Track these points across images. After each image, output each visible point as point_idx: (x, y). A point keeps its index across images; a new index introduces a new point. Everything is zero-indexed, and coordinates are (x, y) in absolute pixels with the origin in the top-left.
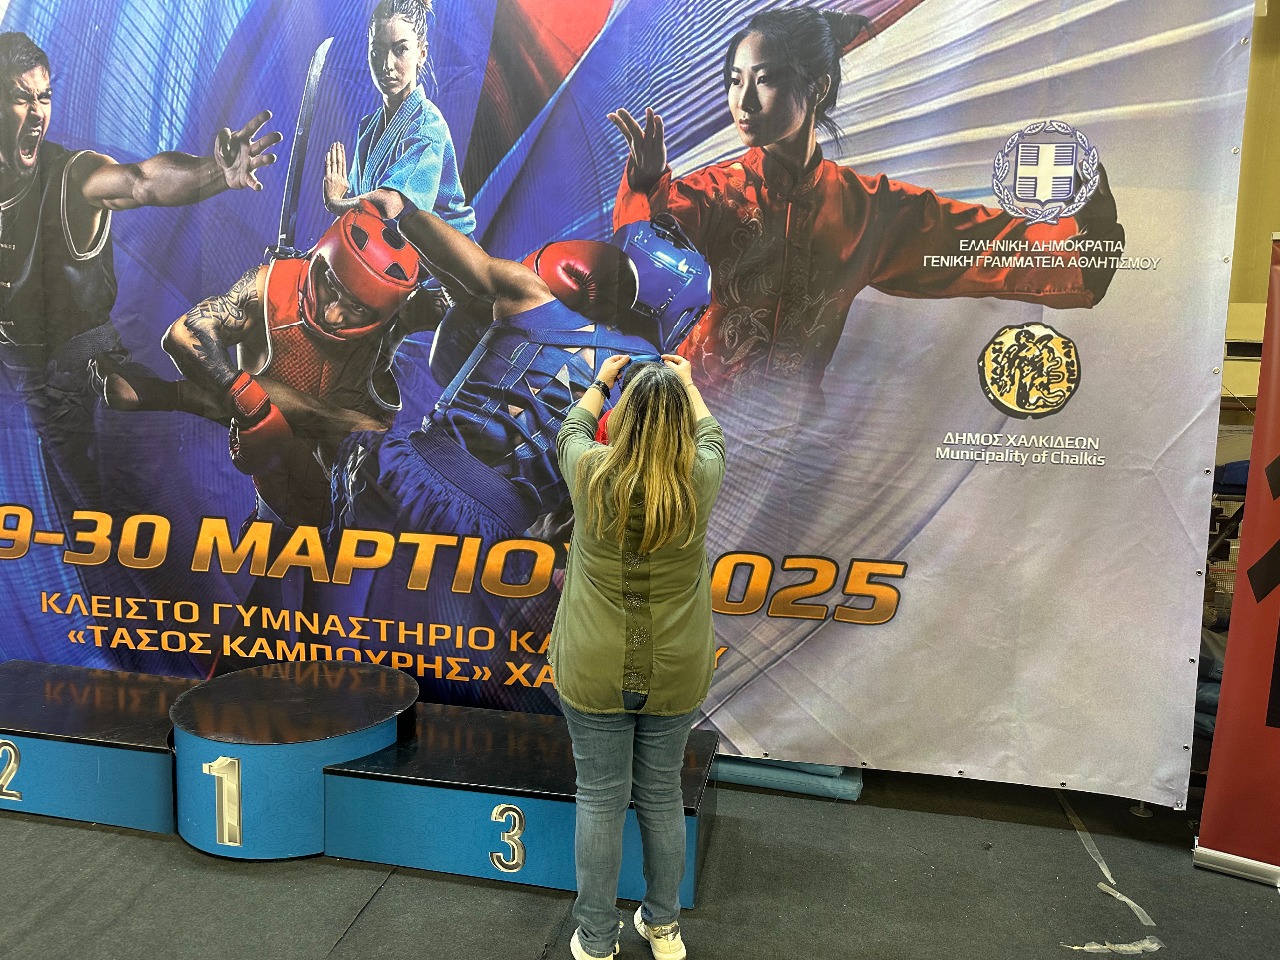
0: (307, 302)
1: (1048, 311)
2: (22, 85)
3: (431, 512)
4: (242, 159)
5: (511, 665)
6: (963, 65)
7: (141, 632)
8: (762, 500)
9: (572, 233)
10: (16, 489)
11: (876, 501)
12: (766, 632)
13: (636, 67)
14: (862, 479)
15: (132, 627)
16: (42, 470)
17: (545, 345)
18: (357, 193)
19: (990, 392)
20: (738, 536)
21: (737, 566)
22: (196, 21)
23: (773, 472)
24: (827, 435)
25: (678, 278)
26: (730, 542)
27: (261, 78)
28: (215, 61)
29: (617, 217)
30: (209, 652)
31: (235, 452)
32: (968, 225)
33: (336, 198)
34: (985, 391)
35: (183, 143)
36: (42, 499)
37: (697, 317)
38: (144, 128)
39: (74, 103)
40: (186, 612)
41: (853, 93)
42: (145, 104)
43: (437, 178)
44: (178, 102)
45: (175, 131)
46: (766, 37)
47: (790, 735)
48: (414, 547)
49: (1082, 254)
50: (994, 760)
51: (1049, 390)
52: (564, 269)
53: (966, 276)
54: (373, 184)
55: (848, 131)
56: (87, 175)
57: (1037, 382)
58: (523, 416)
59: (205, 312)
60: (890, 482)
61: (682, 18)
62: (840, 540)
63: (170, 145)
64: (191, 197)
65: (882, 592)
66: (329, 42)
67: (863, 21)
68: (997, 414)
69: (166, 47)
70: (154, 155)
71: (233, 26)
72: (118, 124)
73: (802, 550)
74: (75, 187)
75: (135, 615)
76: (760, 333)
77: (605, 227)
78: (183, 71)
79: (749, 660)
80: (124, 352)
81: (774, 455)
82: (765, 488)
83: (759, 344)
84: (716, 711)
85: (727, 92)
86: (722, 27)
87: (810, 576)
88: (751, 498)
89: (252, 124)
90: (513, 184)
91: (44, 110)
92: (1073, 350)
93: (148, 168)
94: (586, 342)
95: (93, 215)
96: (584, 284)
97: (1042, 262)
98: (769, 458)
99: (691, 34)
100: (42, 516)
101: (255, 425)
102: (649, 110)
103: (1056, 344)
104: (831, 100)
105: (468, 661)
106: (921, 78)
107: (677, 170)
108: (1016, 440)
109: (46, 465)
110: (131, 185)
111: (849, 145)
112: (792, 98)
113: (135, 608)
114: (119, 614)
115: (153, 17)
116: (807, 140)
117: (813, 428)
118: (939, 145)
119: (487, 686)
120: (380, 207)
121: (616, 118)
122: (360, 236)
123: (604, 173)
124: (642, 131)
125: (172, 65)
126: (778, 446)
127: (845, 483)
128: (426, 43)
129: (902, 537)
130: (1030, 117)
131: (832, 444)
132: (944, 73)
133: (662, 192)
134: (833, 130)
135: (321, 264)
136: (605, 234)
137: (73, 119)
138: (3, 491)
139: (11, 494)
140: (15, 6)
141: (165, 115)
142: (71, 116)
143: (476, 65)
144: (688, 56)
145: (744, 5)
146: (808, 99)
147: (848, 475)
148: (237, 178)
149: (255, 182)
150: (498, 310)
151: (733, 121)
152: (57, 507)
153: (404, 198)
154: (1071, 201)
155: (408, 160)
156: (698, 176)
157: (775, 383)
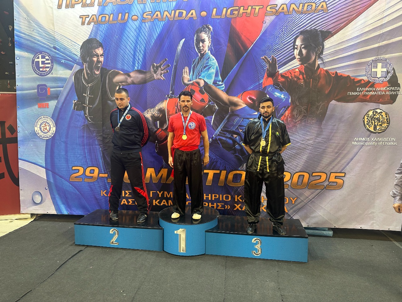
0: (178, 109)
1: (381, 105)
2: (95, 52)
3: (212, 164)
4: (159, 72)
6: (357, 43)
7: (130, 200)
8: (306, 158)
9: (251, 89)
10: (94, 162)
11: (337, 157)
12: (307, 193)
13: (269, 45)
14: (333, 151)
15: (127, 199)
17: (244, 118)
18: (192, 79)
19: (366, 127)
20: (300, 167)
21: (299, 175)
22: (145, 35)
23: (309, 150)
24: (324, 140)
25: (281, 99)
26: (297, 169)
27: (164, 49)
28: (151, 45)
29: (264, 84)
31: (157, 150)
32: (359, 84)
33: (186, 81)
34: (365, 127)
35: (141, 67)
36: (101, 165)
37: (287, 109)
38: (131, 63)
39: (110, 57)
41: (327, 51)
42: (131, 57)
43: (214, 76)
44: (140, 57)
45: (139, 64)
47: (315, 220)
48: (208, 174)
49: (389, 91)
50: (370, 224)
51: (382, 126)
52: (249, 98)
53: (359, 97)
54: (196, 77)
55: (326, 60)
56: (114, 77)
57: (379, 124)
58: (238, 138)
59: (148, 113)
60: (340, 151)
61: (281, 32)
62: (327, 167)
64: (144, 82)
65: (339, 181)
66: (184, 40)
67: (330, 32)
68: (368, 133)
69: (136, 41)
70: (133, 71)
71: (156, 36)
72: (123, 62)
73: (317, 171)
74: (111, 80)
75: (128, 195)
76: (304, 113)
78: (141, 48)
81: (309, 145)
82: (307, 154)
83: (304, 116)
85: (294, 51)
86: (292, 34)
87: (320, 177)
88: (303, 157)
89: (162, 62)
90: (235, 76)
91: (102, 59)
92: (388, 115)
93: (132, 74)
94: (256, 117)
95: (116, 87)
96: (254, 102)
97: (379, 93)
99: (284, 36)
100: (101, 169)
101: (163, 143)
102: (272, 56)
103: (383, 114)
104: (322, 53)
105: (223, 204)
106: (346, 46)
107: (281, 71)
108: (374, 139)
109: (103, 155)
110: (127, 79)
111: (327, 64)
112: (311, 52)
113: (128, 194)
115: (133, 34)
116: (315, 63)
117: (320, 138)
118: (351, 64)
119: (229, 210)
120: (198, 83)
121: (264, 59)
122: (193, 91)
123: (260, 72)
124: (271, 61)
125: (138, 46)
126: (310, 143)
127: (329, 152)
128: (211, 40)
129: (344, 166)
130: (375, 56)
131: (325, 142)
132: (352, 45)
133: (277, 77)
134: (322, 60)
136: (260, 88)
137: (110, 61)
138: (90, 163)
139: (92, 164)
140: (93, 31)
141: (137, 60)
142: (109, 60)
143: (224, 45)
144: (283, 42)
145: (298, 29)
146: (316, 52)
147: (329, 150)
148: (157, 77)
149: (163, 78)
150: (231, 109)
151: (296, 58)
152: (105, 167)
153: (204, 81)
154: (386, 77)
155: (206, 71)
156: (286, 73)
157: (309, 126)
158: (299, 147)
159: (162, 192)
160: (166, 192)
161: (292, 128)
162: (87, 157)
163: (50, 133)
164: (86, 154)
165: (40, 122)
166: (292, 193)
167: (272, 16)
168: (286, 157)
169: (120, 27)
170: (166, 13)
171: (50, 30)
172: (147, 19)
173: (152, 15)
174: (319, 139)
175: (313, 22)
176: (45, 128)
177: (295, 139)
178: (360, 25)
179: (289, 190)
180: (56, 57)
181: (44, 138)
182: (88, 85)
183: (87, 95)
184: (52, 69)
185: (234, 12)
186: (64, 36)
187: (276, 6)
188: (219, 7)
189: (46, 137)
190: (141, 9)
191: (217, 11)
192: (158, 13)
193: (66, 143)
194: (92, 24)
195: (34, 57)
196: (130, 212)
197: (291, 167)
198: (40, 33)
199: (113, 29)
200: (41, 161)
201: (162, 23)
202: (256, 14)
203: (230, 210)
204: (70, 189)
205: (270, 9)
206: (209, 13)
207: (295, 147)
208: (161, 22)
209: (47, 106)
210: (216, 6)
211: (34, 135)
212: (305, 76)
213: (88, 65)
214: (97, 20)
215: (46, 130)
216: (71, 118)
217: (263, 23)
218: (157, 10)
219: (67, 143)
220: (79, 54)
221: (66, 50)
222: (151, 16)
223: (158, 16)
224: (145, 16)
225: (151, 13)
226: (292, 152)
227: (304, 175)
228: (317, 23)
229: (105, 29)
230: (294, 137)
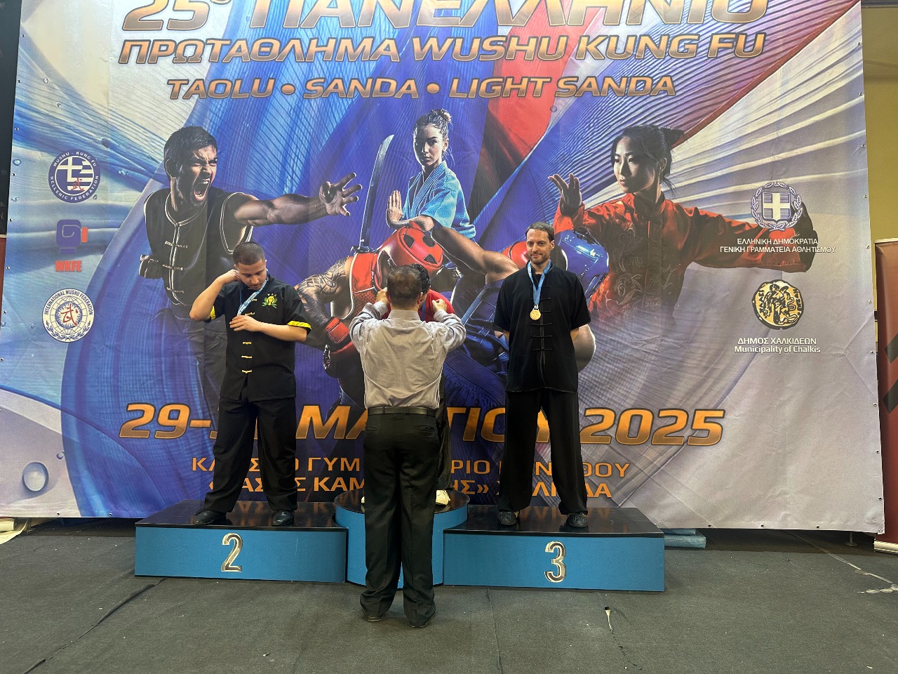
0: (377, 278)
1: (785, 274)
2: (198, 155)
4: (337, 199)
6: (731, 154)
10: (179, 394)
11: (705, 376)
12: (650, 453)
13: (564, 153)
14: (698, 365)
16: (198, 381)
18: (407, 216)
19: (760, 316)
20: (633, 399)
21: (632, 416)
22: (309, 124)
23: (650, 363)
24: (679, 341)
25: (590, 259)
26: (628, 403)
27: (350, 155)
28: (321, 145)
29: (556, 228)
30: (304, 490)
31: (327, 365)
32: (741, 231)
33: (395, 220)
34: (757, 316)
35: (299, 189)
36: (197, 400)
37: (602, 279)
38: (275, 180)
39: (231, 166)
41: (678, 167)
42: (277, 167)
43: (454, 210)
44: (297, 167)
45: (294, 182)
46: (632, 139)
47: (668, 513)
49: (799, 245)
50: (779, 518)
51: (789, 314)
52: (525, 256)
53: (743, 256)
54: (417, 212)
55: (678, 185)
56: (237, 207)
57: (783, 310)
58: (503, 337)
59: (310, 284)
61: (587, 129)
62: (688, 399)
64: (303, 220)
65: (713, 427)
66: (391, 137)
67: (682, 132)
68: (765, 328)
69: (290, 136)
70: (281, 195)
71: (333, 126)
72: (259, 178)
73: (669, 406)
74: (230, 213)
76: (637, 288)
78: (300, 150)
79: (642, 471)
81: (649, 353)
82: (646, 372)
83: (637, 294)
84: (624, 502)
85: (613, 166)
86: (608, 134)
87: (674, 420)
88: (638, 378)
89: (344, 180)
90: (497, 212)
91: (212, 169)
92: (799, 294)
93: (277, 203)
95: (241, 229)
98: (647, 355)
99: (592, 138)
100: (197, 410)
101: (341, 348)
102: (571, 175)
103: (790, 290)
104: (667, 171)
105: (474, 482)
106: (711, 160)
108: (775, 341)
109: (201, 378)
110: (266, 212)
111: (678, 192)
112: (647, 170)
115: (283, 120)
116: (656, 190)
117: (670, 338)
118: (723, 192)
119: (486, 496)
120: (421, 225)
121: (553, 179)
122: (409, 241)
123: (547, 206)
124: (567, 185)
125: (294, 146)
126: (651, 348)
127: (689, 367)
128: (448, 139)
129: (721, 396)
130: (767, 180)
131: (681, 346)
132: (722, 158)
133: (580, 216)
134: (669, 184)
135: (385, 255)
137: (230, 175)
138: (169, 394)
139: (175, 397)
140: (196, 112)
141: (289, 174)
142: (228, 173)
143: (474, 151)
144: (591, 148)
145: (619, 124)
146: (655, 170)
147: (691, 363)
148: (333, 210)
149: (345, 212)
150: (488, 278)
151: (617, 180)
152: (207, 404)
153: (433, 220)
154: (790, 220)
155: (437, 200)
156: (599, 208)
157: (647, 314)
158: (629, 357)
159: (335, 459)
160: (343, 460)
161: (613, 318)
162: (164, 382)
163: (79, 329)
164: (162, 375)
165: (58, 302)
166: (619, 453)
167: (568, 99)
168: (604, 378)
169: (255, 105)
170: (355, 83)
171: (99, 107)
172: (315, 92)
173: (325, 85)
174: (669, 341)
175: (647, 113)
176: (68, 317)
177: (620, 340)
178: (735, 122)
179: (612, 448)
180: (108, 163)
181: (64, 340)
182: (179, 224)
183: (173, 245)
184: (96, 188)
185: (494, 88)
186: (130, 118)
187: (576, 79)
188: (463, 76)
189: (68, 336)
190: (303, 73)
191: (460, 85)
192: (339, 82)
193: (117, 350)
194: (194, 98)
195: (55, 161)
197: (614, 398)
198: (73, 111)
199: (240, 111)
200: (51, 393)
201: (346, 103)
202: (537, 93)
203: (488, 494)
204: (119, 456)
205: (565, 83)
206: (445, 87)
207: (621, 357)
208: (344, 100)
209: (78, 267)
210: (457, 74)
211: (41, 331)
212: (635, 215)
213: (180, 181)
214: (207, 89)
215: (71, 322)
216: (133, 294)
217: (551, 110)
218: (337, 76)
219: (119, 351)
220: (160, 158)
221: (132, 148)
222: (323, 87)
223: (337, 88)
224: (309, 86)
225: (323, 80)
226: (616, 367)
227: (641, 416)
228: (656, 114)
229: (222, 109)
230: (619, 336)
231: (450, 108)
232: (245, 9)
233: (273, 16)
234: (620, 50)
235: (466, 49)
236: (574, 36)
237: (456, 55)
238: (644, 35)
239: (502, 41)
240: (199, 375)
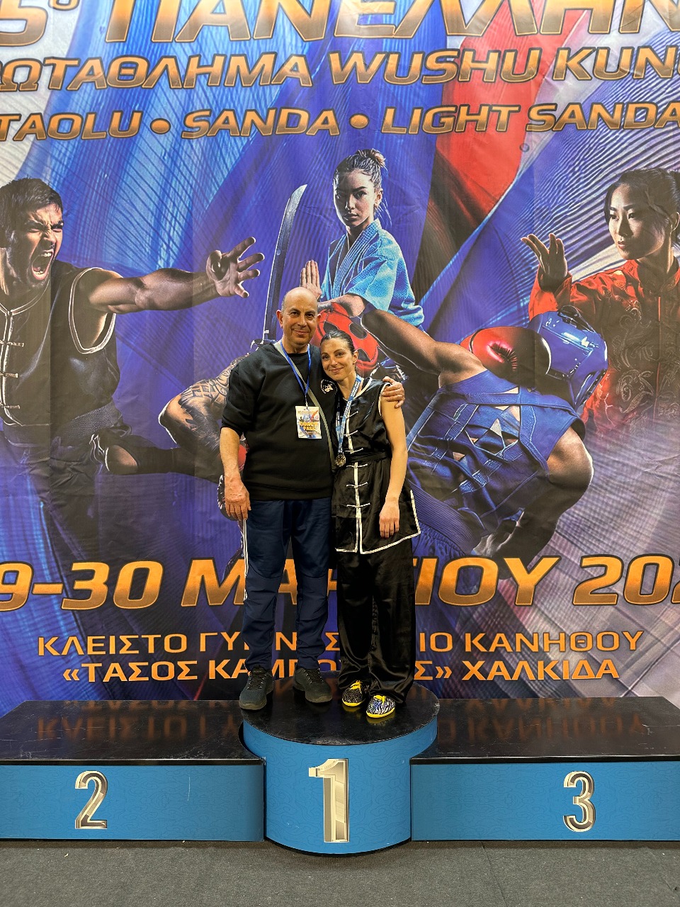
2: (36, 218)
4: (231, 274)
5: (467, 664)
7: (133, 665)
8: (661, 513)
9: (496, 322)
10: (17, 548)
12: (671, 616)
13: (540, 207)
15: (124, 661)
16: (43, 530)
17: (480, 405)
18: (328, 299)
20: (645, 542)
21: (645, 565)
22: (190, 173)
23: (667, 492)
26: (640, 548)
27: (246, 213)
28: (208, 201)
29: (532, 309)
30: (196, 677)
31: (223, 503)
35: (178, 261)
36: (42, 556)
37: (599, 378)
38: (145, 250)
40: (175, 643)
42: (146, 232)
43: (392, 286)
44: (174, 232)
45: (171, 253)
46: (632, 187)
52: (491, 348)
54: (341, 290)
56: (93, 288)
58: (465, 460)
59: (196, 393)
61: (570, 175)
63: (168, 263)
64: (185, 304)
66: (303, 188)
69: (164, 190)
70: (152, 271)
71: (223, 176)
72: (123, 247)
74: (82, 296)
75: (127, 650)
76: (647, 389)
77: (522, 317)
78: (178, 209)
79: (659, 641)
80: (125, 427)
82: (662, 504)
83: (646, 397)
84: (636, 684)
85: (607, 223)
86: (600, 181)
88: (652, 512)
89: (239, 247)
90: (452, 288)
93: (149, 281)
94: (513, 401)
95: (99, 317)
96: (508, 358)
98: (662, 480)
99: (579, 185)
100: (42, 570)
102: (551, 235)
105: (431, 662)
109: (47, 525)
110: (133, 294)
113: (128, 644)
114: (112, 651)
115: (154, 169)
116: (667, 256)
119: (448, 683)
120: (347, 307)
121: (528, 241)
123: (520, 278)
124: (547, 249)
125: (170, 204)
126: (668, 471)
128: (382, 189)
133: (566, 290)
136: (523, 321)
137: (82, 244)
139: (10, 554)
140: (32, 159)
141: (163, 241)
142: (80, 241)
143: (419, 205)
144: (577, 199)
145: (614, 166)
146: (665, 228)
148: (226, 288)
149: (242, 291)
150: (443, 380)
151: (614, 243)
152: (56, 561)
153: (364, 301)
155: (367, 273)
156: (591, 279)
157: (662, 425)
158: (639, 484)
159: (236, 634)
161: (616, 432)
166: (629, 618)
167: (544, 134)
168: (606, 514)
169: (115, 149)
170: (251, 116)
172: (197, 129)
173: (211, 119)
175: (651, 152)
177: (626, 462)
179: (619, 610)
182: (11, 313)
183: (5, 342)
185: (443, 120)
187: (553, 107)
188: (401, 104)
190: (180, 103)
191: (398, 114)
192: (230, 114)
194: (28, 139)
196: (134, 704)
197: (620, 542)
199: (94, 155)
201: (240, 143)
202: (502, 127)
203: (450, 681)
205: (538, 114)
206: (376, 119)
207: (628, 484)
208: (237, 139)
210: (392, 102)
212: (640, 289)
213: (11, 254)
214: (46, 127)
217: (521, 149)
218: (227, 107)
222: (208, 121)
223: (228, 123)
224: (189, 121)
225: (208, 113)
226: (621, 497)
227: (657, 565)
228: (664, 153)
229: (68, 154)
230: (623, 456)
231: (384, 147)
232: (98, 16)
233: (137, 26)
234: (612, 67)
235: (403, 69)
236: (549, 49)
237: (390, 77)
238: (644, 47)
239: (453, 57)
240: (44, 522)
